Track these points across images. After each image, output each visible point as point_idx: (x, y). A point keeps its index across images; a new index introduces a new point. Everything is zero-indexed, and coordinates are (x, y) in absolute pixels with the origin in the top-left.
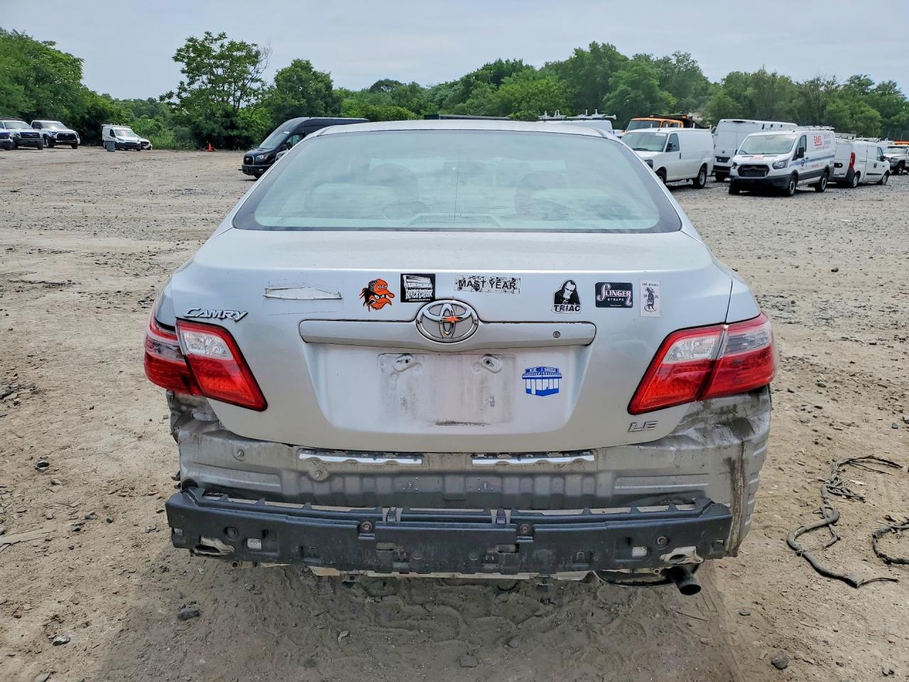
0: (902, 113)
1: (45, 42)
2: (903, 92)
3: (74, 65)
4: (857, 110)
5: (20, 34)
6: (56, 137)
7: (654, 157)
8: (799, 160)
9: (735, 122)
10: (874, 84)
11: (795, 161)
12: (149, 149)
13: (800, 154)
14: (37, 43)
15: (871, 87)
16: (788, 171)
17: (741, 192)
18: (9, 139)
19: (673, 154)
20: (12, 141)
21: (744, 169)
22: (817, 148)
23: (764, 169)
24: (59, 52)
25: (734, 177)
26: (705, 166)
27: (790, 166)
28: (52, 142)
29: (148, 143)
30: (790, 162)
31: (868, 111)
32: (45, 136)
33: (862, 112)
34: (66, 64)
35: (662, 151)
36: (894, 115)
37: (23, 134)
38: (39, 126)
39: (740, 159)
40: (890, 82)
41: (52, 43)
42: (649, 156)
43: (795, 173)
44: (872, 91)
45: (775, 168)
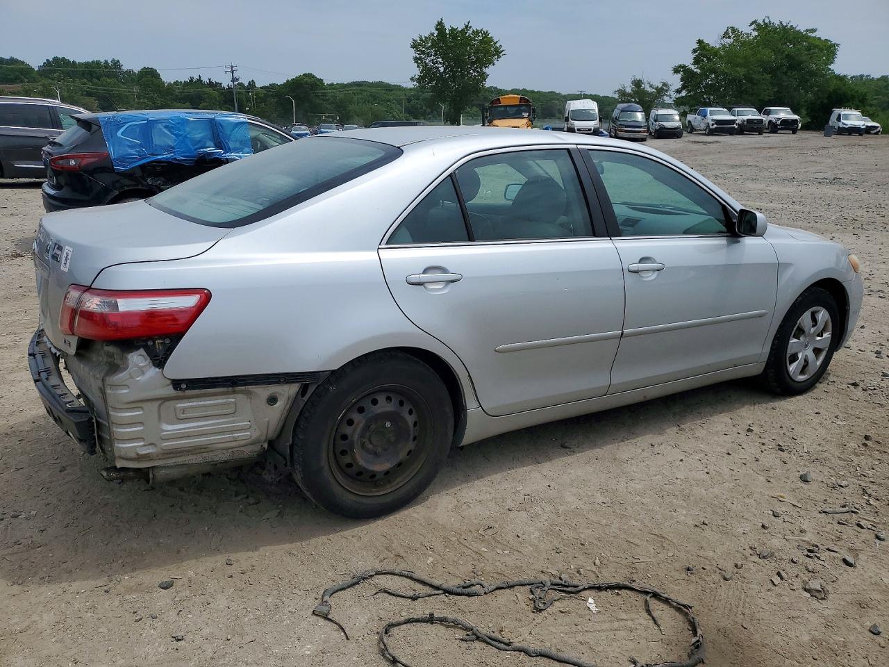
1: (807, 30)
3: (828, 50)
5: (785, 24)
6: (779, 122)
12: (877, 133)
14: (799, 32)
18: (735, 125)
20: (737, 127)
24: (819, 38)
28: (774, 128)
29: (878, 127)
32: (770, 121)
34: (821, 50)
37: (749, 121)
38: (768, 113)
41: (814, 31)
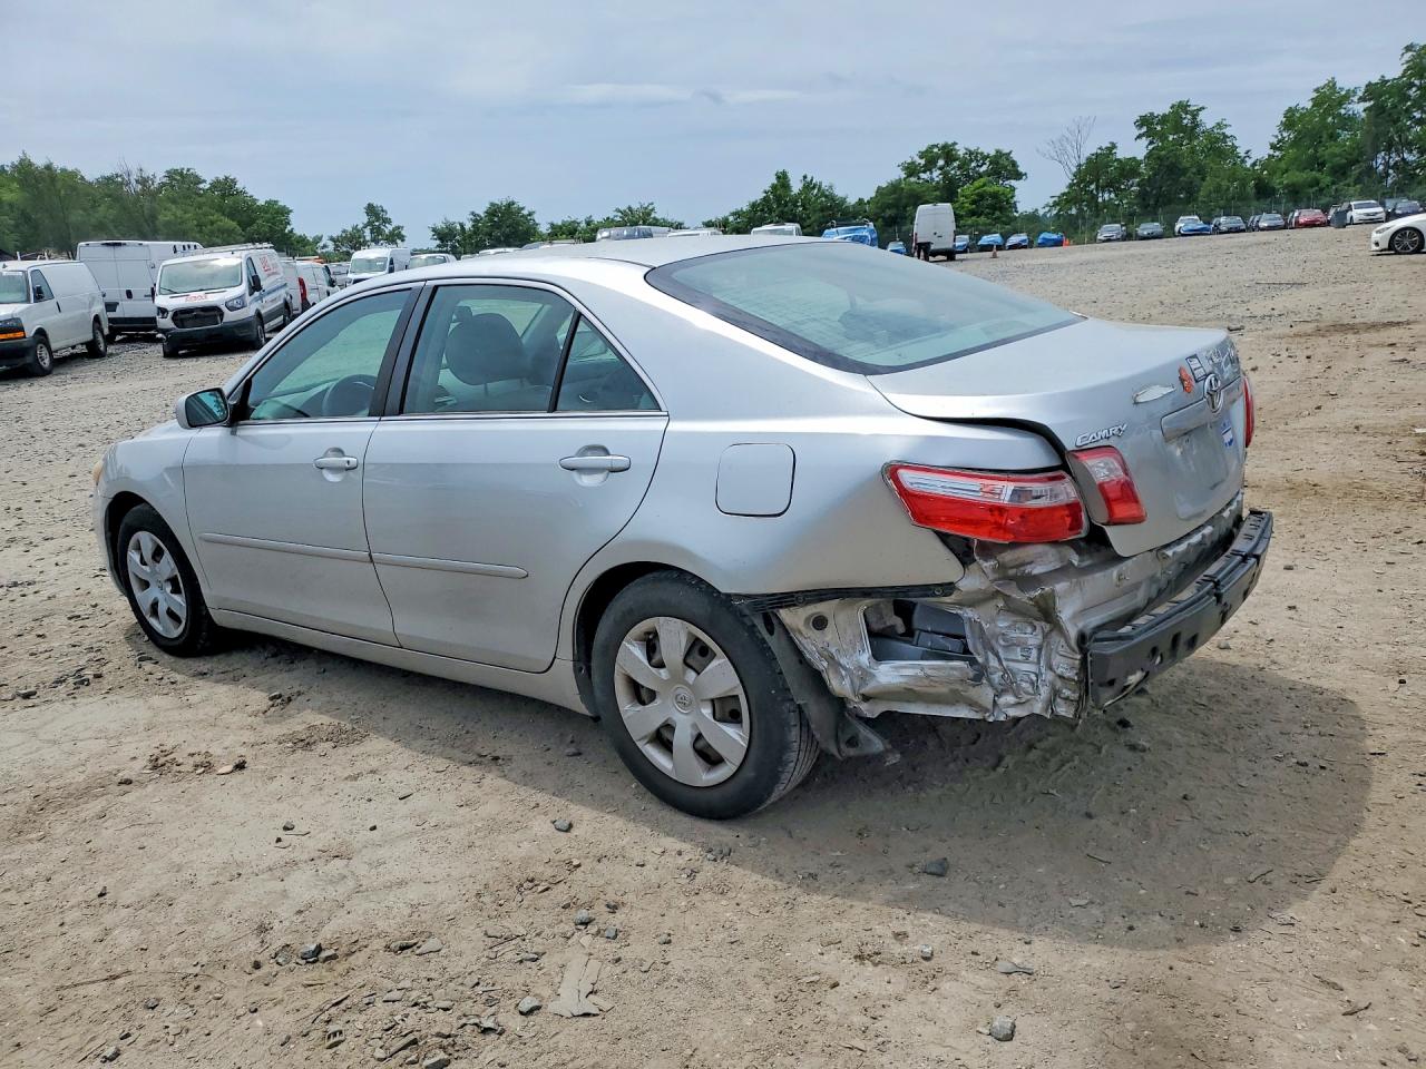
0: (260, 221)
2: (250, 191)
4: (203, 220)
7: (22, 312)
8: (257, 294)
9: (108, 244)
10: (204, 181)
11: (252, 297)
13: (255, 285)
15: (201, 186)
16: (248, 312)
17: (181, 352)
19: (49, 305)
21: (181, 316)
22: (269, 275)
23: (212, 313)
25: (168, 330)
26: (97, 319)
27: (250, 303)
30: (248, 299)
31: (221, 221)
33: (212, 223)
35: (28, 301)
36: (251, 225)
39: (171, 303)
40: (227, 178)
42: (10, 312)
43: (258, 314)
44: (205, 191)
45: (232, 309)
